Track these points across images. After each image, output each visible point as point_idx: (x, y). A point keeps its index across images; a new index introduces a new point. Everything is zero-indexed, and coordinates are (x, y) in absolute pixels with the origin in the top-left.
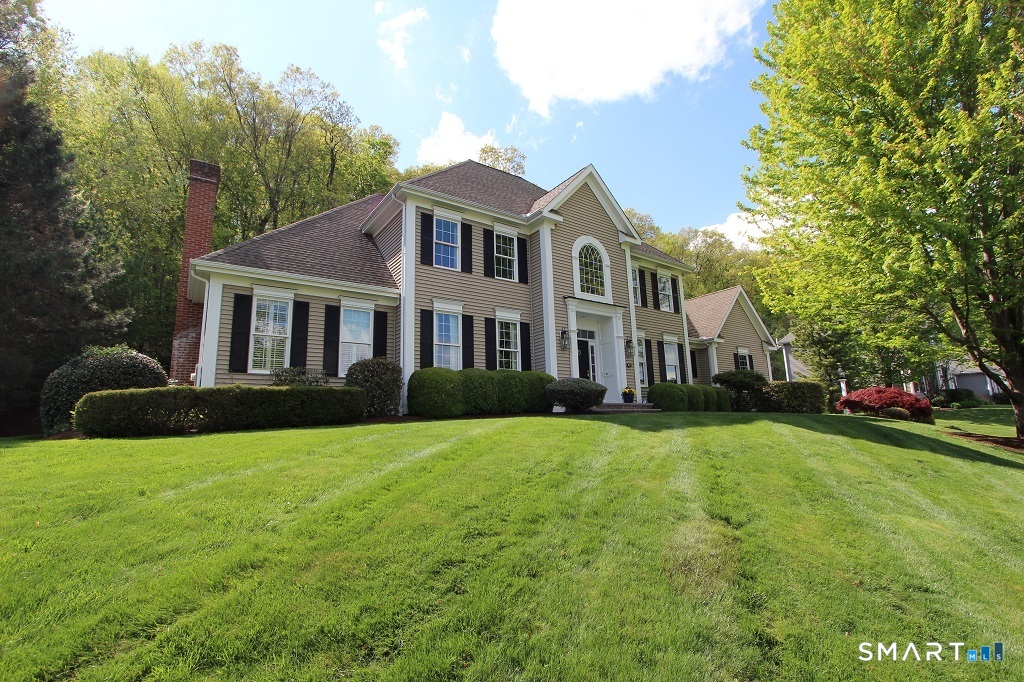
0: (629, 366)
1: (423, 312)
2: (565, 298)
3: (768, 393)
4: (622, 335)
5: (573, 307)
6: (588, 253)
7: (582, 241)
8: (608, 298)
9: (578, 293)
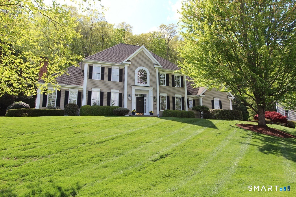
0: (154, 104)
1: (89, 91)
2: (131, 85)
3: (211, 113)
4: (152, 95)
5: (134, 88)
6: (142, 71)
7: (140, 68)
8: (148, 84)
9: (136, 84)
